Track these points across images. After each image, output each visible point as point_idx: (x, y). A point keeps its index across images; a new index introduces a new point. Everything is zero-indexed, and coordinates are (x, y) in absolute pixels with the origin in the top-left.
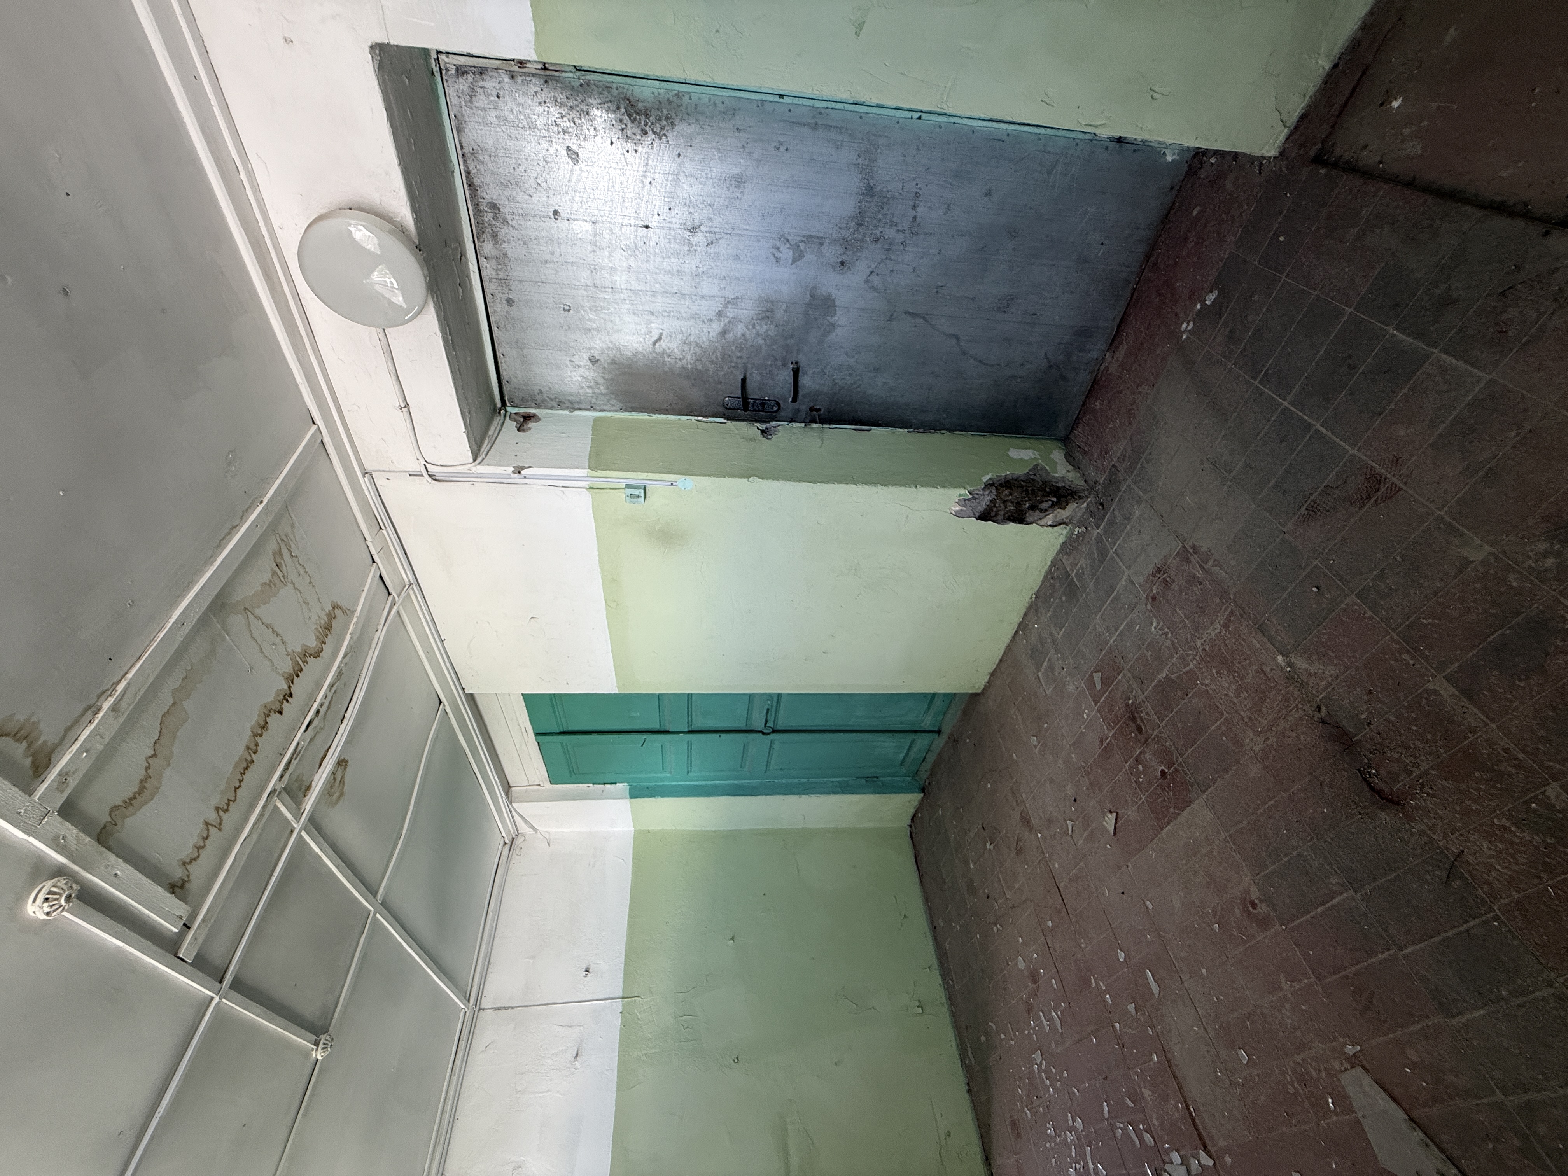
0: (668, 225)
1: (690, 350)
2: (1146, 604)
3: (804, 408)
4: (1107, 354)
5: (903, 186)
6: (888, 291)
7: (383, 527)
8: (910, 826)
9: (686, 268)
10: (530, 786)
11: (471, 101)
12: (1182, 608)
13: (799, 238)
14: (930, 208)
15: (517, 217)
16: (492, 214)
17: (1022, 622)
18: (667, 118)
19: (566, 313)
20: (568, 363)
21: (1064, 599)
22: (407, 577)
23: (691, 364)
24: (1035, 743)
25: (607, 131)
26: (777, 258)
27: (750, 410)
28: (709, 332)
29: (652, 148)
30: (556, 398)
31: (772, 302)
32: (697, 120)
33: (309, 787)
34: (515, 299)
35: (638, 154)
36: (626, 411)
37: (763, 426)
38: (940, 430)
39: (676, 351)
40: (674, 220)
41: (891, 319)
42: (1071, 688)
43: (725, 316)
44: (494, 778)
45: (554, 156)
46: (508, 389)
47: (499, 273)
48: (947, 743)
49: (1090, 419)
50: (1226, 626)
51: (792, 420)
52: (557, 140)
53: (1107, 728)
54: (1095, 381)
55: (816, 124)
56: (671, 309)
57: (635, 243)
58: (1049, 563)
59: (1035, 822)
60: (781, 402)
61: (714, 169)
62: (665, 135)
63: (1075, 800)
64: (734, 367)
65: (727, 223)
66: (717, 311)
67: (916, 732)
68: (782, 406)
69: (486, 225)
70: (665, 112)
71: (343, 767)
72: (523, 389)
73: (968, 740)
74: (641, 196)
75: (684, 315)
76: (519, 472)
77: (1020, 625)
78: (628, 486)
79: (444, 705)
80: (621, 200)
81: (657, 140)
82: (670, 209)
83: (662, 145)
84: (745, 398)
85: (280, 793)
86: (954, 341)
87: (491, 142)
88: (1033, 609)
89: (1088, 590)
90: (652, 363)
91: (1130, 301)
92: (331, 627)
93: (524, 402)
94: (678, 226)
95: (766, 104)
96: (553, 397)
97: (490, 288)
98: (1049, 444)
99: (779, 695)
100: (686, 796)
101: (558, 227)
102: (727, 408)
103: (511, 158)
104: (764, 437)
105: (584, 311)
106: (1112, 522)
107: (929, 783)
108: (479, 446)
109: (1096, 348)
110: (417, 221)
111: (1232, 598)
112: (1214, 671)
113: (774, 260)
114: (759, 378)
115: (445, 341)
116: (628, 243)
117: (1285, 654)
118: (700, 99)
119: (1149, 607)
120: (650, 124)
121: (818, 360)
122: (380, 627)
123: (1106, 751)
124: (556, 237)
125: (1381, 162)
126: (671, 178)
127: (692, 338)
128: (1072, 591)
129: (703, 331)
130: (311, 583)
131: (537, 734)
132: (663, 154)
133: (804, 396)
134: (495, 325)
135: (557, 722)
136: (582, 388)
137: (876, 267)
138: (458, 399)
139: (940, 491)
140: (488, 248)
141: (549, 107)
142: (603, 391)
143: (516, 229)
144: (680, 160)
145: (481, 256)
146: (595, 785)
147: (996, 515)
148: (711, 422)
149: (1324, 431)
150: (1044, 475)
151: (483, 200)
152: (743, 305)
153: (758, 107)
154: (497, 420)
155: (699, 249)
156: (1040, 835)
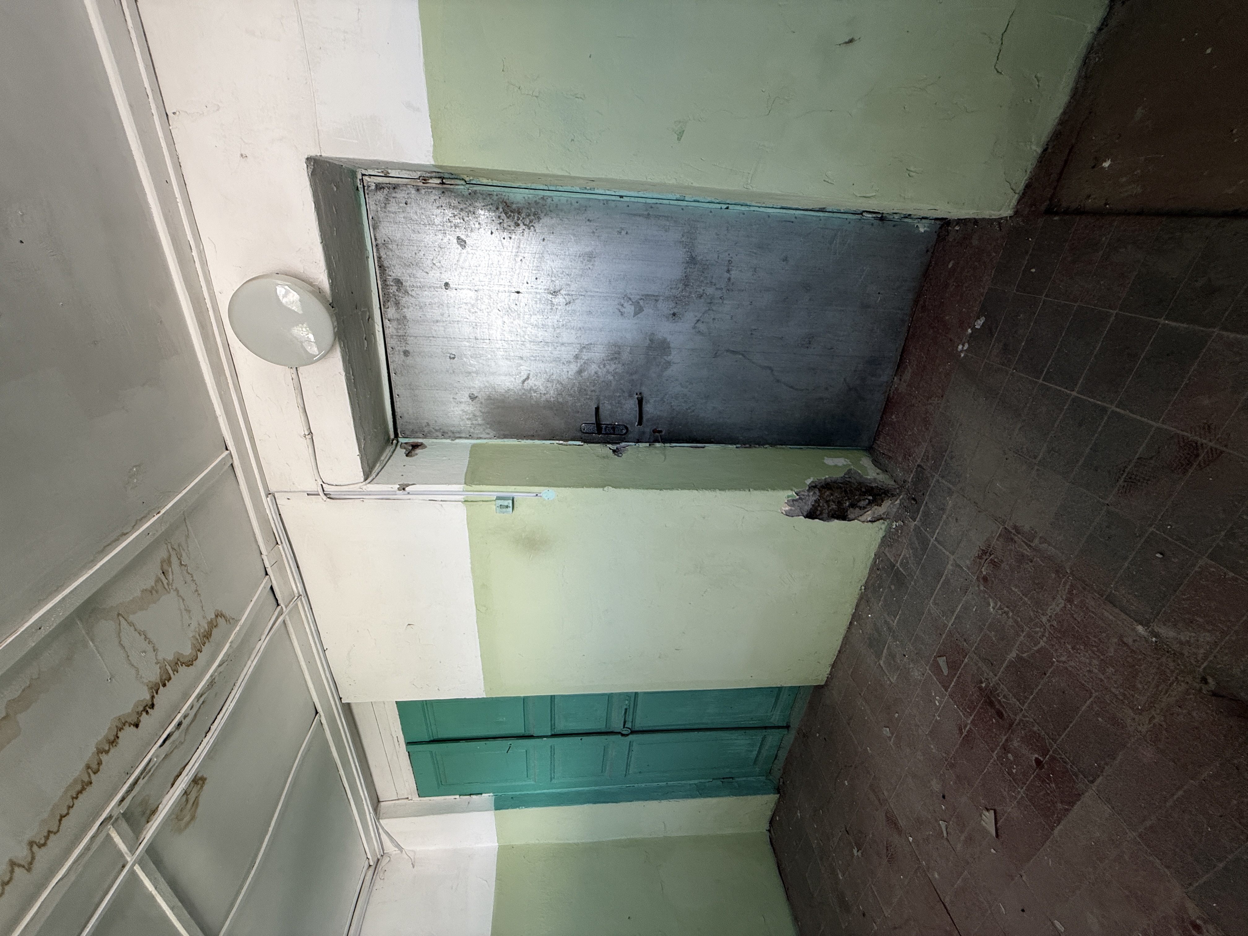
0: (535, 290)
1: (552, 386)
2: (978, 586)
3: (648, 430)
4: (895, 378)
5: (718, 256)
6: (712, 335)
7: (279, 542)
8: (769, 831)
9: (549, 322)
10: (398, 799)
11: (385, 207)
12: (1016, 586)
13: (638, 297)
14: (741, 271)
15: (416, 289)
16: (396, 288)
17: (855, 613)
18: (535, 214)
19: (452, 360)
20: (452, 400)
21: (893, 587)
22: (296, 587)
23: (553, 398)
24: (889, 735)
25: (489, 225)
26: (622, 312)
27: (603, 434)
28: (568, 372)
29: (523, 236)
30: (440, 429)
31: (619, 347)
32: (557, 215)
33: (154, 812)
34: (411, 351)
35: (512, 240)
36: (499, 438)
37: (614, 447)
38: (763, 445)
39: (541, 387)
40: (540, 287)
41: (716, 356)
42: (916, 674)
43: (581, 359)
44: (363, 793)
45: (447, 244)
46: (401, 422)
47: (399, 331)
48: (796, 738)
49: (889, 430)
50: (1070, 600)
51: (638, 441)
52: (450, 233)
53: (964, 714)
54: (888, 400)
55: (649, 214)
56: (537, 354)
57: (508, 304)
58: (873, 556)
59: (902, 823)
60: (628, 426)
61: (571, 249)
62: (533, 226)
63: (944, 797)
64: (589, 399)
65: (581, 287)
66: (574, 354)
67: (766, 728)
68: (630, 429)
69: (391, 295)
70: (533, 210)
71: (199, 786)
72: (413, 423)
73: (818, 735)
74: (514, 270)
75: (548, 359)
76: (404, 489)
77: (854, 616)
78: (499, 498)
79: (320, 716)
80: (498, 273)
81: (526, 230)
82: (536, 279)
83: (531, 233)
84: (598, 424)
85: (117, 820)
86: (769, 371)
87: (398, 235)
88: (863, 600)
89: (915, 577)
90: (521, 398)
91: (907, 336)
92: (211, 635)
93: (413, 433)
94: (543, 291)
95: (609, 202)
96: (437, 428)
97: (391, 342)
98: (857, 454)
99: (636, 693)
100: (552, 805)
101: (448, 295)
102: (584, 433)
103: (413, 246)
104: (615, 455)
105: (466, 358)
106: (926, 514)
107: (783, 783)
108: (371, 468)
109: (885, 375)
110: (332, 285)
111: (1069, 572)
112: (1069, 647)
113: (620, 314)
114: (610, 407)
115: (348, 379)
116: (503, 305)
117: (1146, 624)
118: (559, 200)
119: (982, 588)
120: (521, 219)
121: (658, 390)
122: (263, 637)
123: (968, 740)
124: (446, 302)
125: (1106, 204)
126: (537, 256)
127: (554, 377)
128: (899, 579)
129: (563, 371)
130: (196, 591)
131: (408, 744)
132: (531, 239)
133: (648, 420)
134: (393, 372)
135: (427, 730)
136: (463, 420)
137: (701, 317)
138: (355, 427)
139: (770, 493)
140: (391, 312)
141: (444, 210)
142: (480, 422)
143: (415, 298)
144: (544, 243)
145: (385, 319)
146: (461, 797)
147: (821, 514)
148: (570, 445)
149: (1122, 412)
150: (858, 478)
151: (389, 277)
152: (595, 349)
153: (604, 204)
154: (389, 450)
155: (559, 307)
156: (911, 839)
